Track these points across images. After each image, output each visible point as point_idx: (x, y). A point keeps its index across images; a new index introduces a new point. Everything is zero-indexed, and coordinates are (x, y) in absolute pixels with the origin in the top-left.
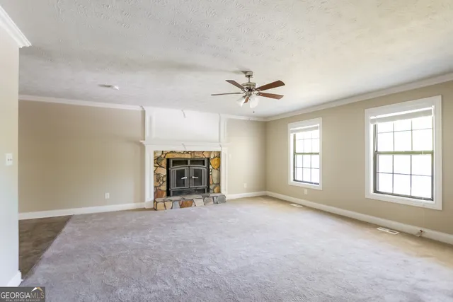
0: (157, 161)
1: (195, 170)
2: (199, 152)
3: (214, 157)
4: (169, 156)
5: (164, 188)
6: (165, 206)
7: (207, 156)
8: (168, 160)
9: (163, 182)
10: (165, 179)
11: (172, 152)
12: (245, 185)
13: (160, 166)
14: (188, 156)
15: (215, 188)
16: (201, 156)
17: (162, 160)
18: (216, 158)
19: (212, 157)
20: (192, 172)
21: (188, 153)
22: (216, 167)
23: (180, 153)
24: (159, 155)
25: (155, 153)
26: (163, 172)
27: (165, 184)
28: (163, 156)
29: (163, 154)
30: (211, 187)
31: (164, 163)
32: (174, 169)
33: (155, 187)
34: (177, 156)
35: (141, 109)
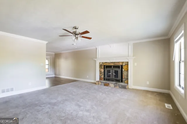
0: (101, 66)
1: (115, 71)
2: (117, 63)
3: (125, 65)
4: (105, 64)
5: (103, 77)
6: (99, 83)
7: (121, 64)
8: (104, 66)
9: (103, 74)
10: (103, 73)
11: (106, 63)
12: (148, 83)
13: (102, 68)
14: (112, 64)
15: (125, 80)
16: (118, 64)
17: (102, 66)
18: (126, 66)
19: (124, 64)
20: (114, 72)
21: (112, 63)
22: (126, 70)
23: (109, 63)
24: (101, 64)
25: (100, 63)
26: (103, 70)
27: (103, 75)
28: (103, 64)
29: (102, 63)
30: (123, 80)
31: (103, 67)
32: (106, 70)
33: (100, 76)
34: (108, 64)
35: (95, 48)
